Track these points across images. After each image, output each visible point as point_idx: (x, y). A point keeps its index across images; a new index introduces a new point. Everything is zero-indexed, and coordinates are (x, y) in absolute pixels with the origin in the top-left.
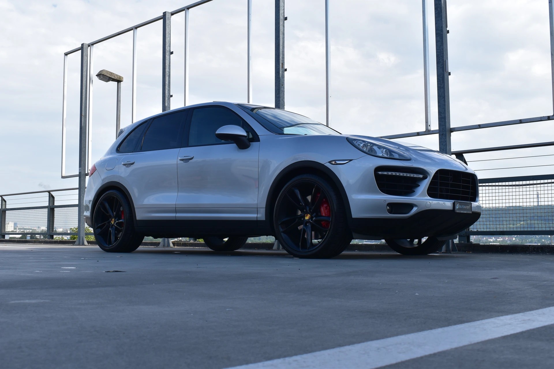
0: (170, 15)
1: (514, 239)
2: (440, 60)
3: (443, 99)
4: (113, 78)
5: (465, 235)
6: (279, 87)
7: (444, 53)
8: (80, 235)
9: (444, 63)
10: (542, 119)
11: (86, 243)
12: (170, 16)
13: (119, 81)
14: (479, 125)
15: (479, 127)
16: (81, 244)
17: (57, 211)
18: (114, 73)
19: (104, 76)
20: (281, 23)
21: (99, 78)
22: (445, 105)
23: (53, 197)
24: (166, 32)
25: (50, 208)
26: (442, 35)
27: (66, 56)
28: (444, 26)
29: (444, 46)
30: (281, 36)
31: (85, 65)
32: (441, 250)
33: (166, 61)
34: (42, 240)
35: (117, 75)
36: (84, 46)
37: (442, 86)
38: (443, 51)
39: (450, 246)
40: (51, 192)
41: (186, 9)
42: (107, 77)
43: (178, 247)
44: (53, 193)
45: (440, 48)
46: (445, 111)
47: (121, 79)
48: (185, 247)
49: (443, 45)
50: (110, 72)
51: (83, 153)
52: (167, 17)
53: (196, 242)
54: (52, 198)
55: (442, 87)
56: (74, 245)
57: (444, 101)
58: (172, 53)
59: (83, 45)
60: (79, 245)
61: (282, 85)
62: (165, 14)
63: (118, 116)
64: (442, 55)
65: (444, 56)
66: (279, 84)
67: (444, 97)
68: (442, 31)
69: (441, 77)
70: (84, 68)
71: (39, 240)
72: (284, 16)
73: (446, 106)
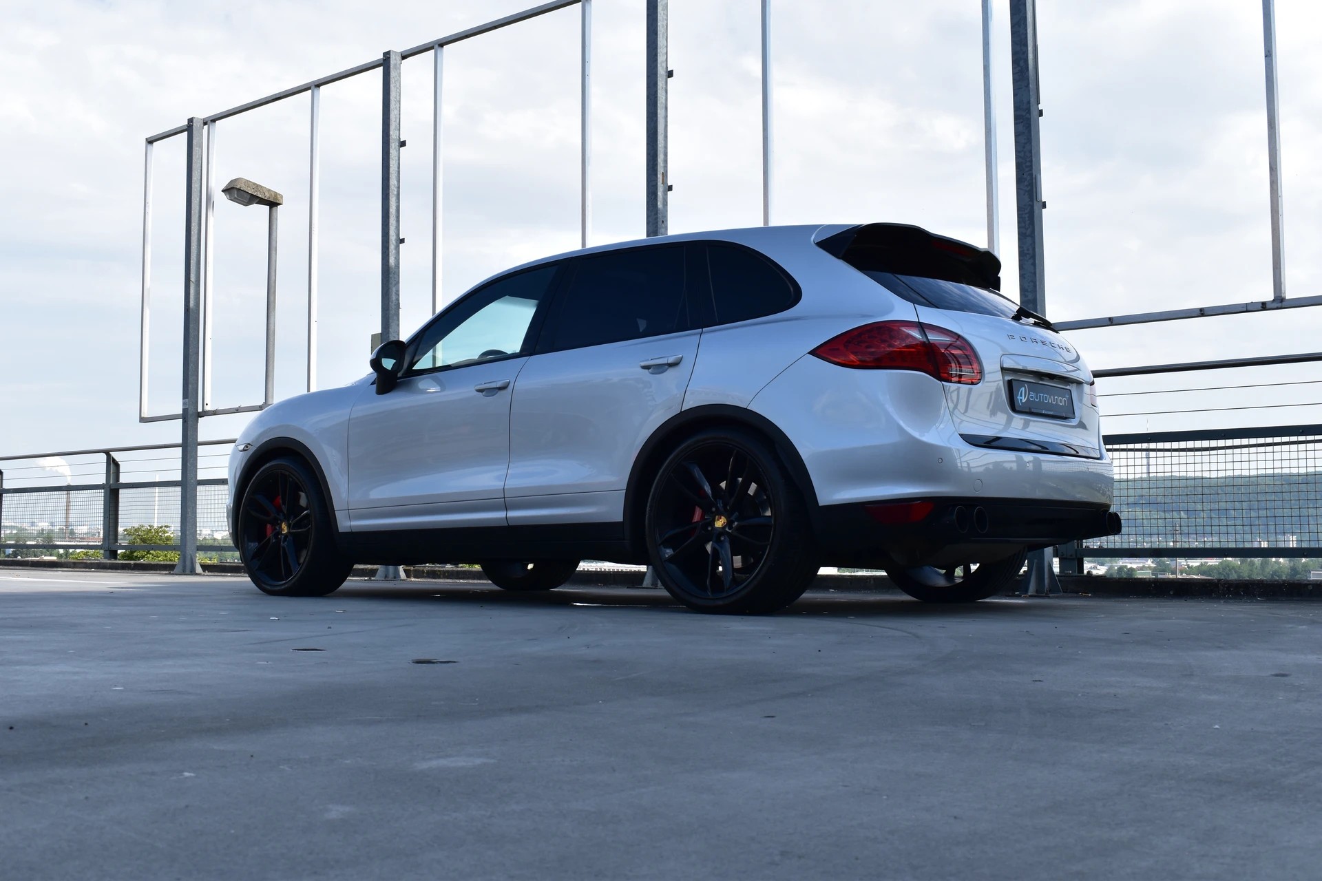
0: (400, 58)
2: (1025, 176)
3: (1031, 261)
4: (260, 196)
5: (1074, 557)
6: (657, 227)
7: (1033, 159)
8: (186, 552)
9: (1034, 181)
10: (1249, 309)
11: (199, 569)
12: (399, 62)
13: (273, 204)
14: (1110, 319)
15: (1109, 323)
16: (188, 572)
17: (125, 496)
18: (262, 187)
19: (240, 193)
20: (660, 84)
21: (228, 196)
22: (1035, 273)
23: (117, 465)
24: (391, 98)
25: (111, 489)
26: (1029, 119)
27: (149, 146)
28: (1033, 100)
29: (1034, 143)
30: (660, 112)
31: (195, 166)
32: (1026, 591)
33: (391, 162)
34: (93, 562)
35: (269, 190)
36: (194, 124)
37: (1028, 232)
38: (1031, 156)
39: (1047, 581)
40: (111, 453)
41: (436, 46)
42: (245, 195)
43: (417, 580)
44: (116, 456)
45: (1024, 147)
46: (1035, 286)
47: (277, 199)
48: (434, 580)
49: (1031, 143)
50: (254, 184)
51: (191, 365)
52: (392, 62)
53: (459, 569)
54: (113, 466)
55: (1027, 234)
56: (173, 574)
57: (1034, 264)
58: (403, 144)
59: (192, 122)
60: (183, 573)
61: (663, 221)
62: (387, 55)
63: (272, 282)
64: (1028, 164)
65: (1034, 167)
66: (657, 218)
67: (1034, 257)
68: (1028, 111)
69: (1026, 211)
70: (193, 174)
71: (85, 561)
72: (667, 68)
73: (1037, 275)
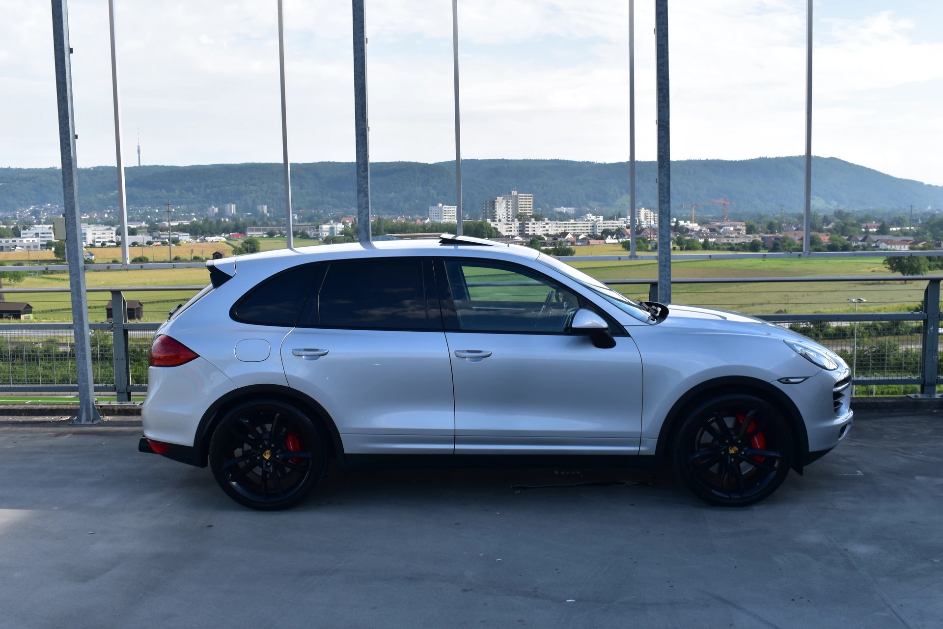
1: (106, 216)
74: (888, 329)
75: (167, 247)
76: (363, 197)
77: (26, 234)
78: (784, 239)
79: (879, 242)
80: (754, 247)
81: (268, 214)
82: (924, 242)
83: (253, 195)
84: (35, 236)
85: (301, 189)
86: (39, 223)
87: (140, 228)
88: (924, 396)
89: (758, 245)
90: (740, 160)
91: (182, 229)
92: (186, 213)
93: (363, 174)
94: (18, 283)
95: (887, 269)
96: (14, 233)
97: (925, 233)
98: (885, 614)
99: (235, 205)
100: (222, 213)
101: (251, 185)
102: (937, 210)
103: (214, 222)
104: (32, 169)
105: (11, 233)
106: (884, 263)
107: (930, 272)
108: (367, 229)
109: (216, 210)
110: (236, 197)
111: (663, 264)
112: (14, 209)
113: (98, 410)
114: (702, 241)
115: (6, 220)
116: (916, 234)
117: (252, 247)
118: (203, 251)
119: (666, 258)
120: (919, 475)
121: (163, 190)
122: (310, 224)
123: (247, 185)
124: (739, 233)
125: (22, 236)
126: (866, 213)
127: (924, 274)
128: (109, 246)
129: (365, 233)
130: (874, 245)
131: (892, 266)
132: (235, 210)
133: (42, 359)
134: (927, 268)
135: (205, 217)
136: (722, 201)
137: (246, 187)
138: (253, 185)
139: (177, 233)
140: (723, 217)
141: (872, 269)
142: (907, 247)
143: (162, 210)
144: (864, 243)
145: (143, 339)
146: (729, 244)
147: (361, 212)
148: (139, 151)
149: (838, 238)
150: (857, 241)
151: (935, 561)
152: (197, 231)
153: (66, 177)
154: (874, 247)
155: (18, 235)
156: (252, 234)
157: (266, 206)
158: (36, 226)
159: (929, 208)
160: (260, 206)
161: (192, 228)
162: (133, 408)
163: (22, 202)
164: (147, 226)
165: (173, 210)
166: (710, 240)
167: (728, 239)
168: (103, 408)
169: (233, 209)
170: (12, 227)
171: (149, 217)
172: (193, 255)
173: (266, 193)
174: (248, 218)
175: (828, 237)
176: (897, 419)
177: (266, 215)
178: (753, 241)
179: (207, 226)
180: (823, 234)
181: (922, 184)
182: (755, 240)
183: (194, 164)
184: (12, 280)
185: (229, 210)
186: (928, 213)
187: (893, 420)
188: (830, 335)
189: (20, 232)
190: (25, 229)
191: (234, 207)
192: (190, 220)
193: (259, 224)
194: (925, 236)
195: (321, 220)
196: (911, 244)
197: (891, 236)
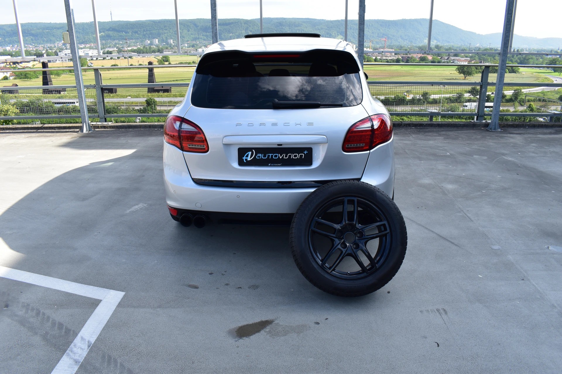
74: (457, 100)
75: (127, 60)
76: (214, 20)
77: (61, 54)
78: (412, 58)
79: (454, 60)
80: (398, 61)
81: (173, 44)
82: (475, 61)
83: (166, 35)
84: (65, 55)
85: (188, 32)
86: (67, 49)
87: (114, 51)
88: (478, 121)
89: (400, 60)
90: (393, 20)
91: (134, 51)
92: (135, 43)
93: (214, 9)
94: (59, 77)
95: (457, 72)
96: (55, 54)
97: (475, 57)
98: (460, 214)
99: (157, 39)
100: (151, 44)
101: (164, 30)
102: (481, 46)
103: (148, 48)
104: (61, 23)
105: (53, 54)
106: (456, 70)
107: (476, 74)
108: (217, 36)
109: (149, 42)
110: (158, 35)
111: (360, 55)
112: (54, 43)
113: (91, 126)
114: (374, 58)
115: (51, 48)
116: (471, 57)
117: (166, 59)
118: (143, 61)
119: (361, 52)
120: (475, 155)
121: (124, 32)
122: (193, 48)
123: (163, 30)
124: (391, 54)
125: (59, 55)
126: (449, 46)
127: (473, 75)
128: (100, 60)
129: (215, 38)
130: (452, 61)
131: (459, 71)
132: (157, 42)
133: (72, 112)
134: (475, 73)
135: (144, 45)
136: (384, 39)
137: (162, 31)
138: (165, 30)
139: (131, 53)
140: (384, 47)
141: (450, 73)
142: (467, 63)
143: (123, 42)
144: (447, 60)
145: (118, 102)
146: (387, 59)
147: (213, 28)
148: (111, 14)
149: (436, 58)
150: (444, 59)
151: (483, 191)
152: (140, 52)
153: (67, 11)
154: (452, 62)
155: (57, 54)
156: (166, 53)
157: (172, 40)
158: (65, 50)
159: (478, 45)
160: (169, 40)
161: (138, 50)
162: (108, 125)
163: (58, 39)
164: (117, 50)
165: (129, 42)
166: (378, 57)
167: (386, 57)
168: (93, 125)
169: (156, 41)
170: (54, 51)
171: (117, 45)
172: (139, 64)
173: (172, 33)
174: (164, 46)
175: (432, 57)
176: (465, 131)
177: (172, 44)
178: (397, 58)
179: (145, 50)
180: (429, 56)
181: (476, 33)
182: (398, 58)
183: (138, 20)
184: (56, 76)
185: (155, 42)
186: (477, 47)
187: (462, 131)
188: (430, 102)
189: (58, 53)
190: (60, 52)
191: (157, 40)
192: (136, 47)
193: (169, 48)
194: (475, 58)
195: (198, 47)
196: (468, 61)
197: (460, 57)
